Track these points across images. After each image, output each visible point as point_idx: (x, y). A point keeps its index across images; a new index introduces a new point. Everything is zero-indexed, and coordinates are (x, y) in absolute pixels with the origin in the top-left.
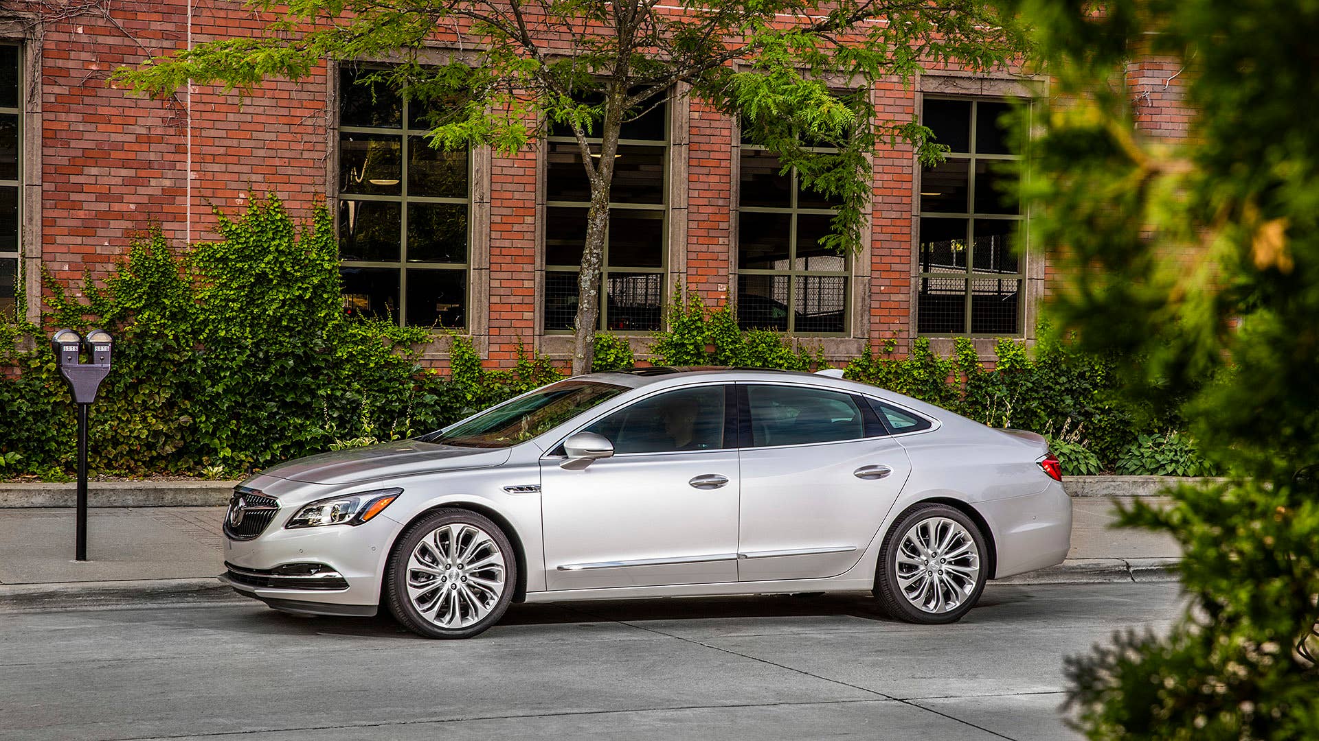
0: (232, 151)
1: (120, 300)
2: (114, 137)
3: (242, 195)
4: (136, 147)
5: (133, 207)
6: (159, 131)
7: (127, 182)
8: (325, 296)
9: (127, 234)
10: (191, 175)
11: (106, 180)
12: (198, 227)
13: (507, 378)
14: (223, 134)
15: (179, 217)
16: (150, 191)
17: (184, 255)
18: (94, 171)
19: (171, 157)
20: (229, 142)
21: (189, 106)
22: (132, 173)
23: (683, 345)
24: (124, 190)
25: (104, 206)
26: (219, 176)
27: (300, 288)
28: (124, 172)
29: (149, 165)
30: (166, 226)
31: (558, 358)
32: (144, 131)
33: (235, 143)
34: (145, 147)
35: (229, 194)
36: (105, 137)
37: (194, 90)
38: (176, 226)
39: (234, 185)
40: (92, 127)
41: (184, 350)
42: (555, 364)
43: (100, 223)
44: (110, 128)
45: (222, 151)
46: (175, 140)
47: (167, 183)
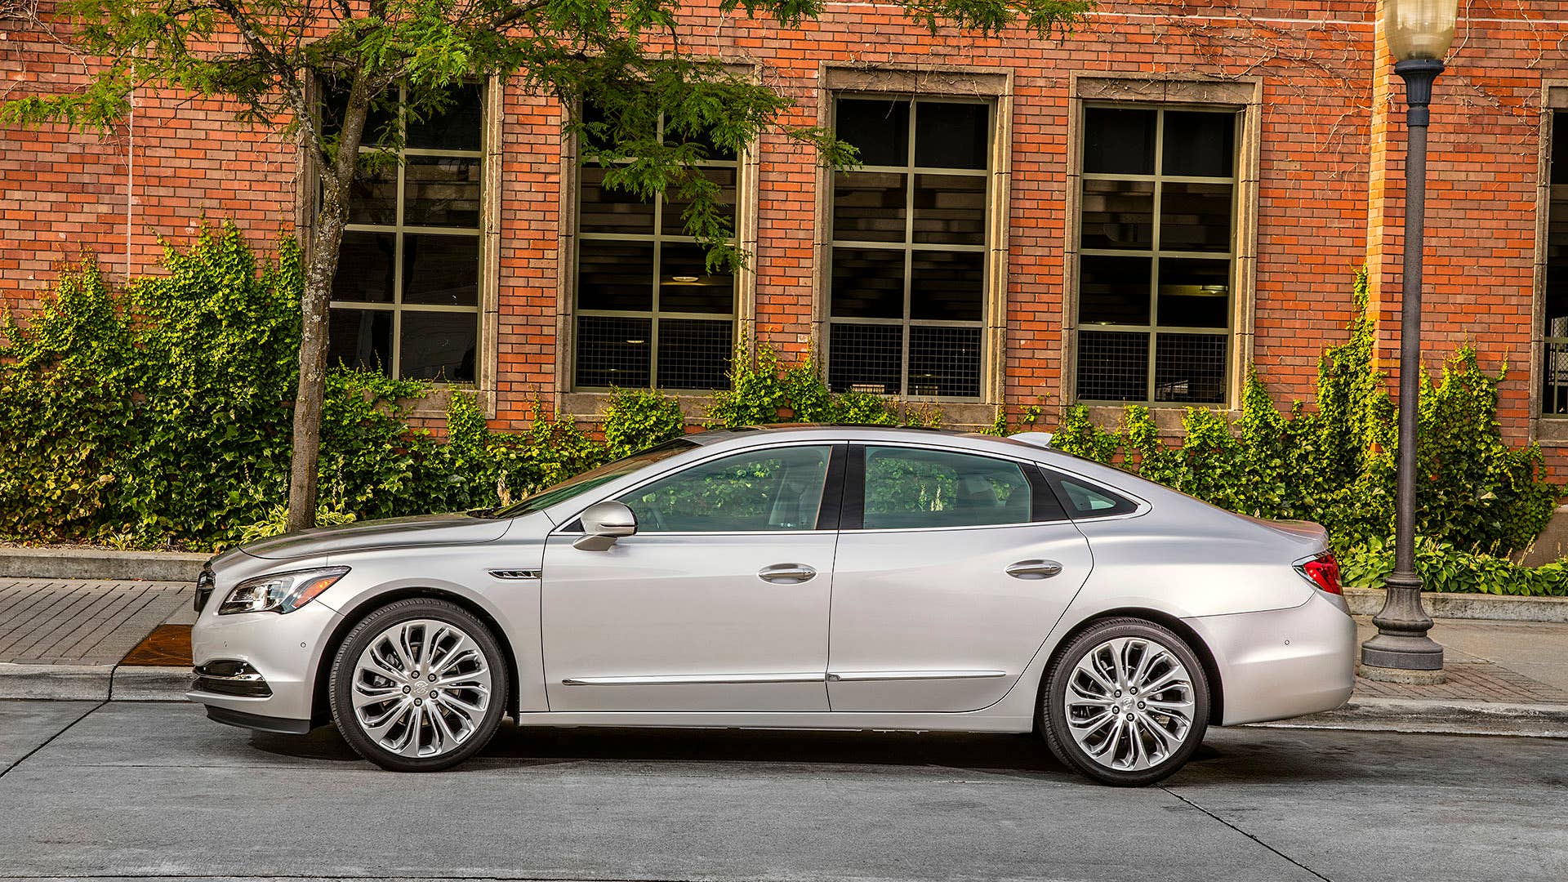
0: (183, 173)
1: (43, 341)
2: (41, 156)
3: (193, 224)
4: (67, 168)
5: (62, 236)
6: (96, 150)
7: (55, 207)
8: (288, 340)
9: (55, 267)
10: (132, 200)
11: (31, 206)
12: (140, 259)
13: (518, 443)
14: (171, 153)
15: (116, 248)
16: (82, 218)
17: (123, 291)
18: (17, 195)
19: (109, 180)
20: (178, 163)
21: (131, 120)
22: (62, 197)
23: (747, 407)
24: (53, 217)
25: (29, 235)
26: (166, 201)
27: (255, 331)
28: (52, 197)
29: (82, 188)
30: (102, 258)
31: (585, 420)
32: (77, 150)
33: (186, 163)
34: (78, 168)
35: (177, 222)
36: (31, 156)
37: (137, 103)
38: (113, 258)
39: (183, 212)
40: (17, 145)
41: (114, 400)
42: (583, 427)
43: (24, 254)
44: (37, 146)
45: (170, 172)
46: (114, 160)
47: (104, 209)
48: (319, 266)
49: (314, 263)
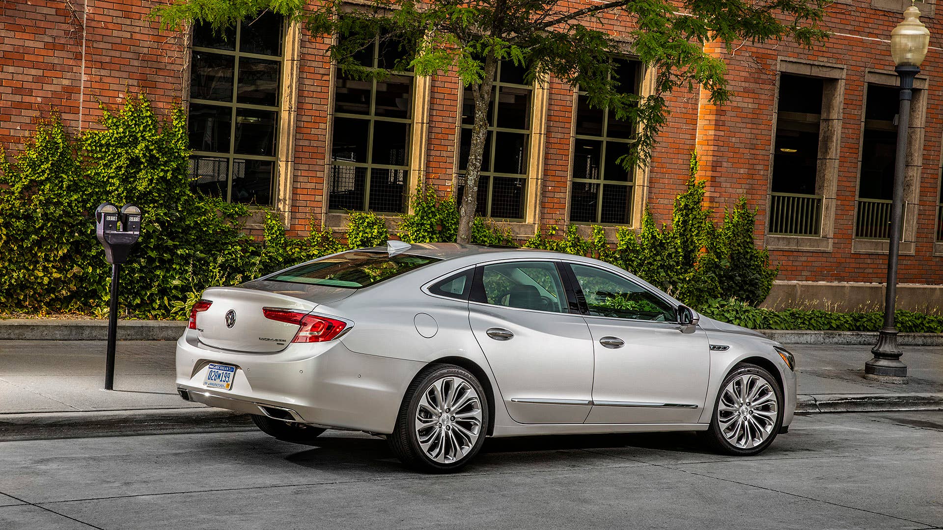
0: (116, 60)
1: (28, 173)
2: (27, 43)
3: (121, 96)
4: (43, 52)
5: (39, 99)
6: (63, 41)
7: (38, 80)
8: (180, 177)
9: (35, 121)
10: (84, 77)
11: (20, 77)
12: (88, 118)
13: (303, 245)
14: (109, 46)
15: (74, 110)
16: (53, 88)
17: (77, 140)
18: (11, 69)
19: (71, 62)
20: (113, 53)
21: (85, 22)
22: (40, 73)
23: (423, 224)
24: (34, 86)
25: (18, 98)
26: (105, 80)
27: (162, 170)
28: (33, 72)
29: (53, 67)
30: (64, 116)
31: (337, 231)
32: (50, 40)
33: (117, 54)
34: (50, 53)
35: (111, 94)
36: (21, 43)
37: (89, 10)
38: (71, 116)
39: (115, 87)
40: (12, 34)
41: (76, 215)
42: (337, 235)
43: (14, 111)
44: (26, 36)
45: (108, 59)
46: (74, 49)
47: (66, 82)
48: (479, 157)
49: (476, 156)
